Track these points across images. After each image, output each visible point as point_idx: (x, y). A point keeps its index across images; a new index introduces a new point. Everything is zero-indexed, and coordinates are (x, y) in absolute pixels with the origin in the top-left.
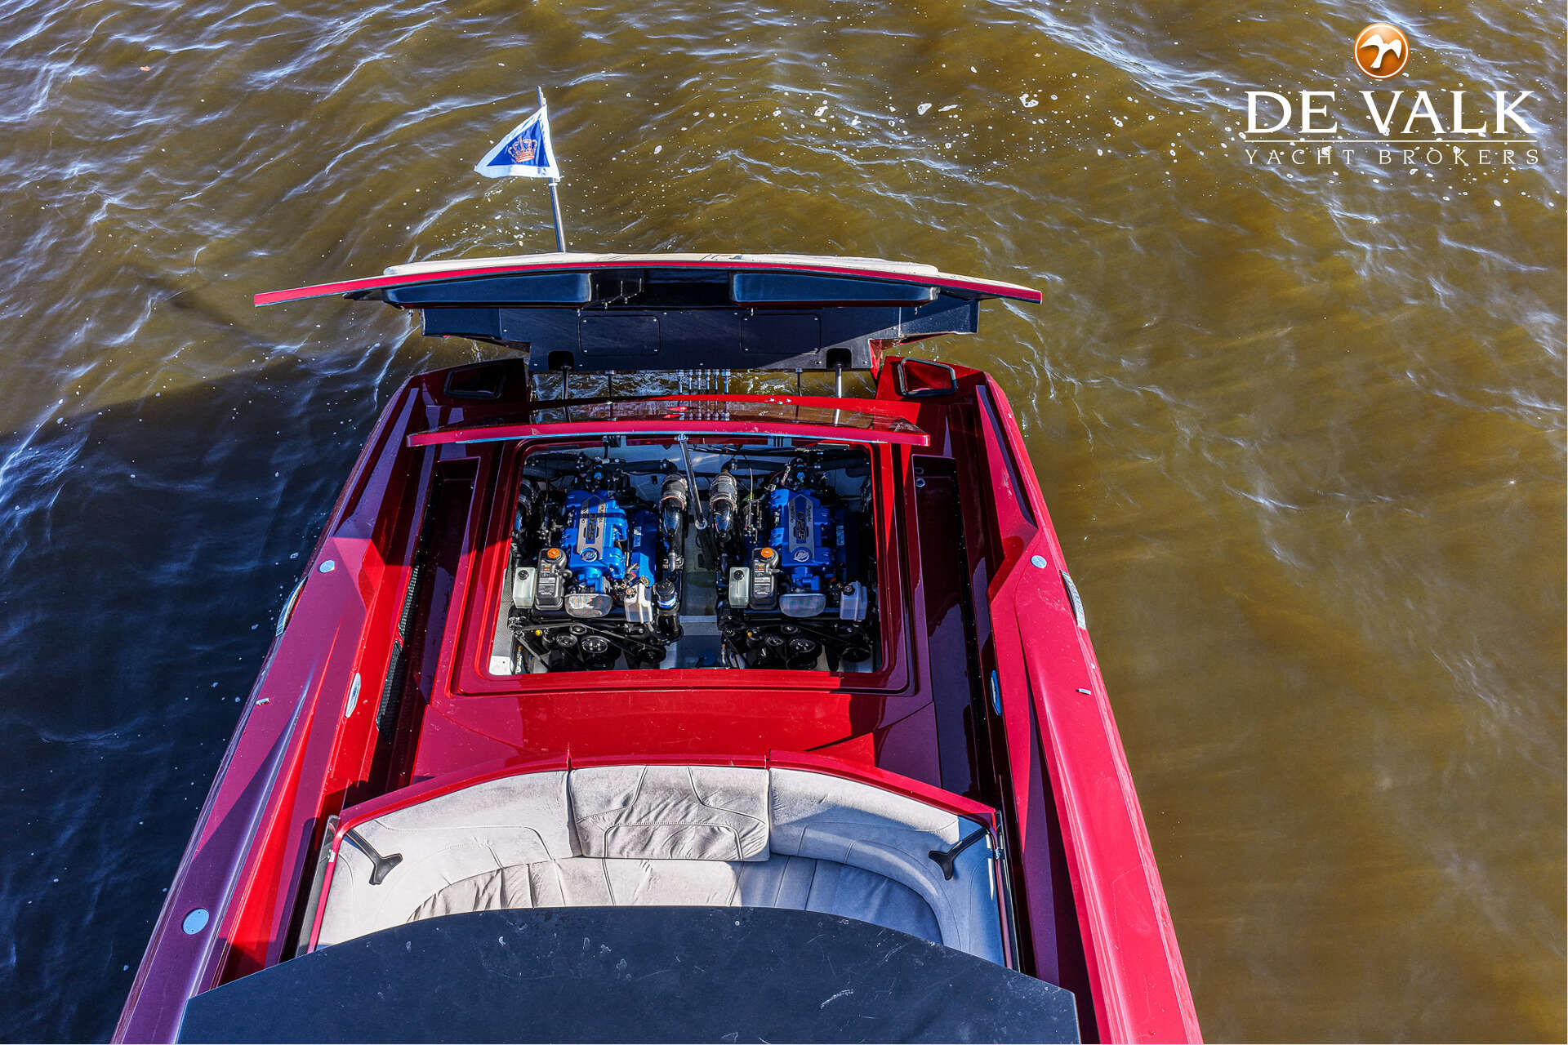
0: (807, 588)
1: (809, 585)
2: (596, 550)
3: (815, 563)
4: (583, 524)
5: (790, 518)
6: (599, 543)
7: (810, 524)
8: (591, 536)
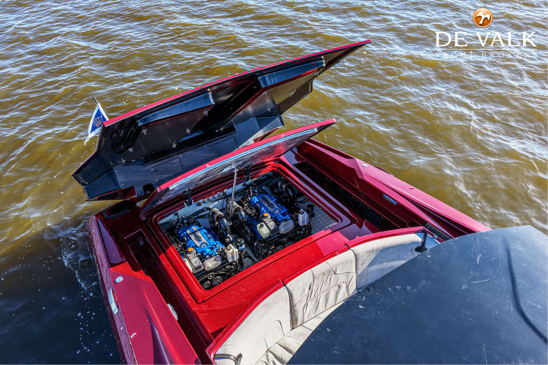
0: (286, 220)
1: (286, 218)
2: (204, 243)
3: (283, 212)
4: (193, 237)
5: (263, 203)
6: (203, 240)
7: (271, 202)
8: (198, 239)
